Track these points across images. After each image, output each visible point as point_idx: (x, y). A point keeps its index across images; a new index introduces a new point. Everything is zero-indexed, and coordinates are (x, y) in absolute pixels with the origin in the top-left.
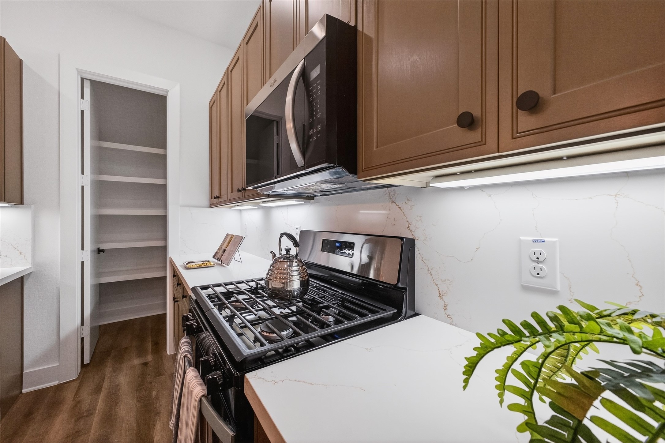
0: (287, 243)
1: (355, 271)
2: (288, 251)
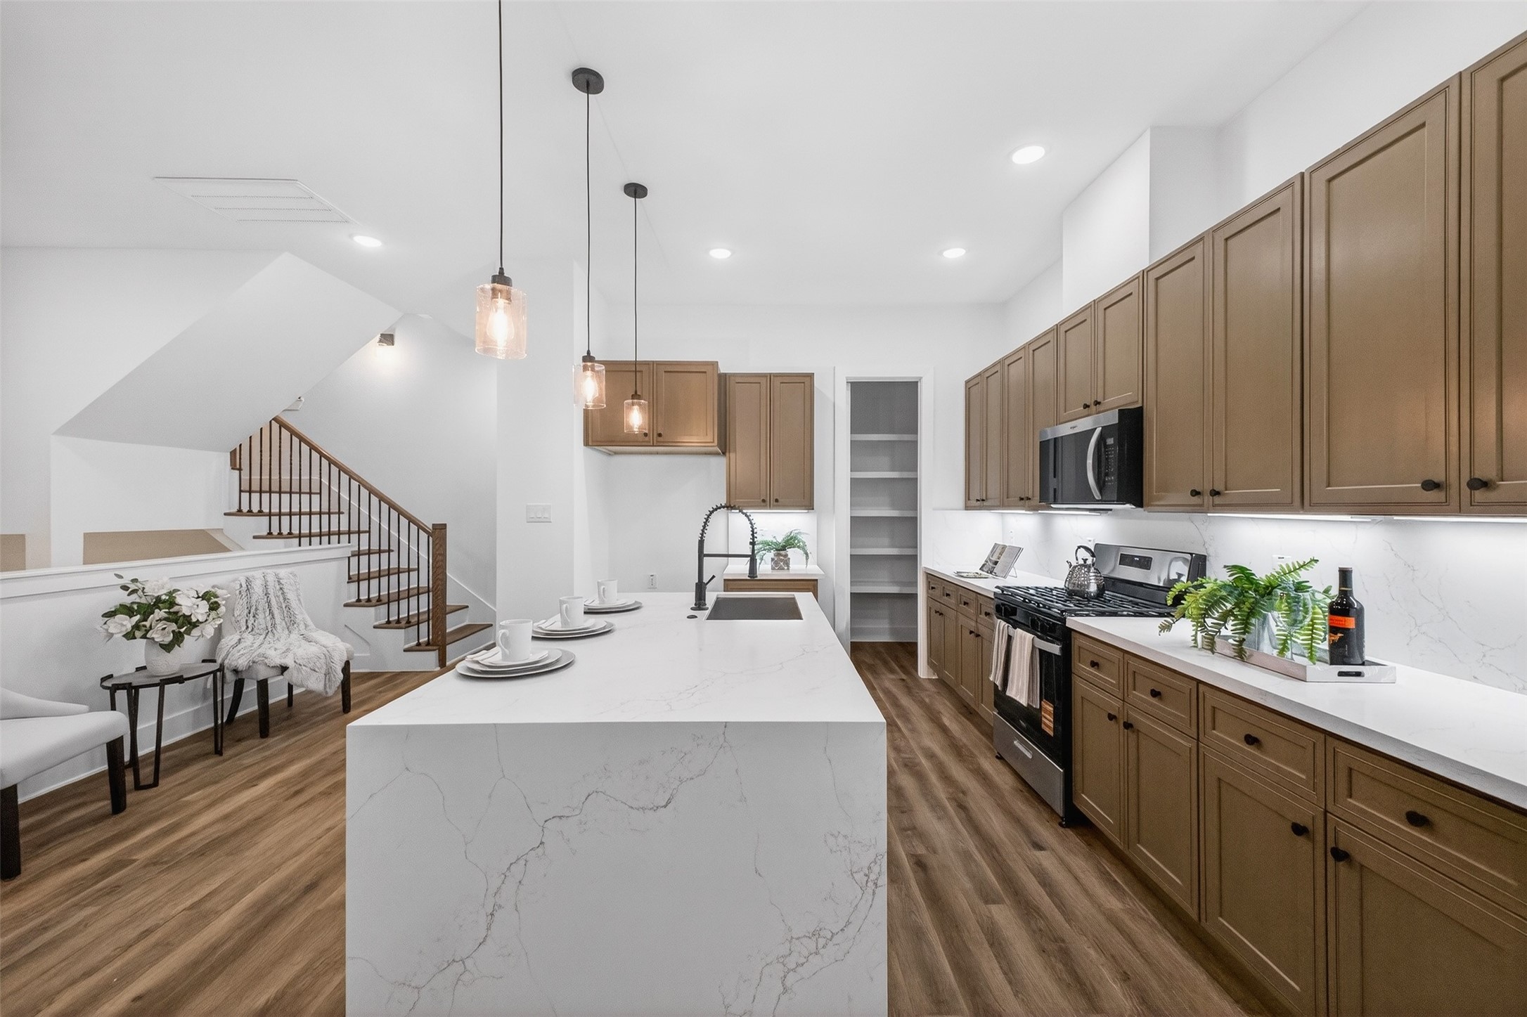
0: (1083, 554)
1: (1161, 584)
2: (1085, 560)
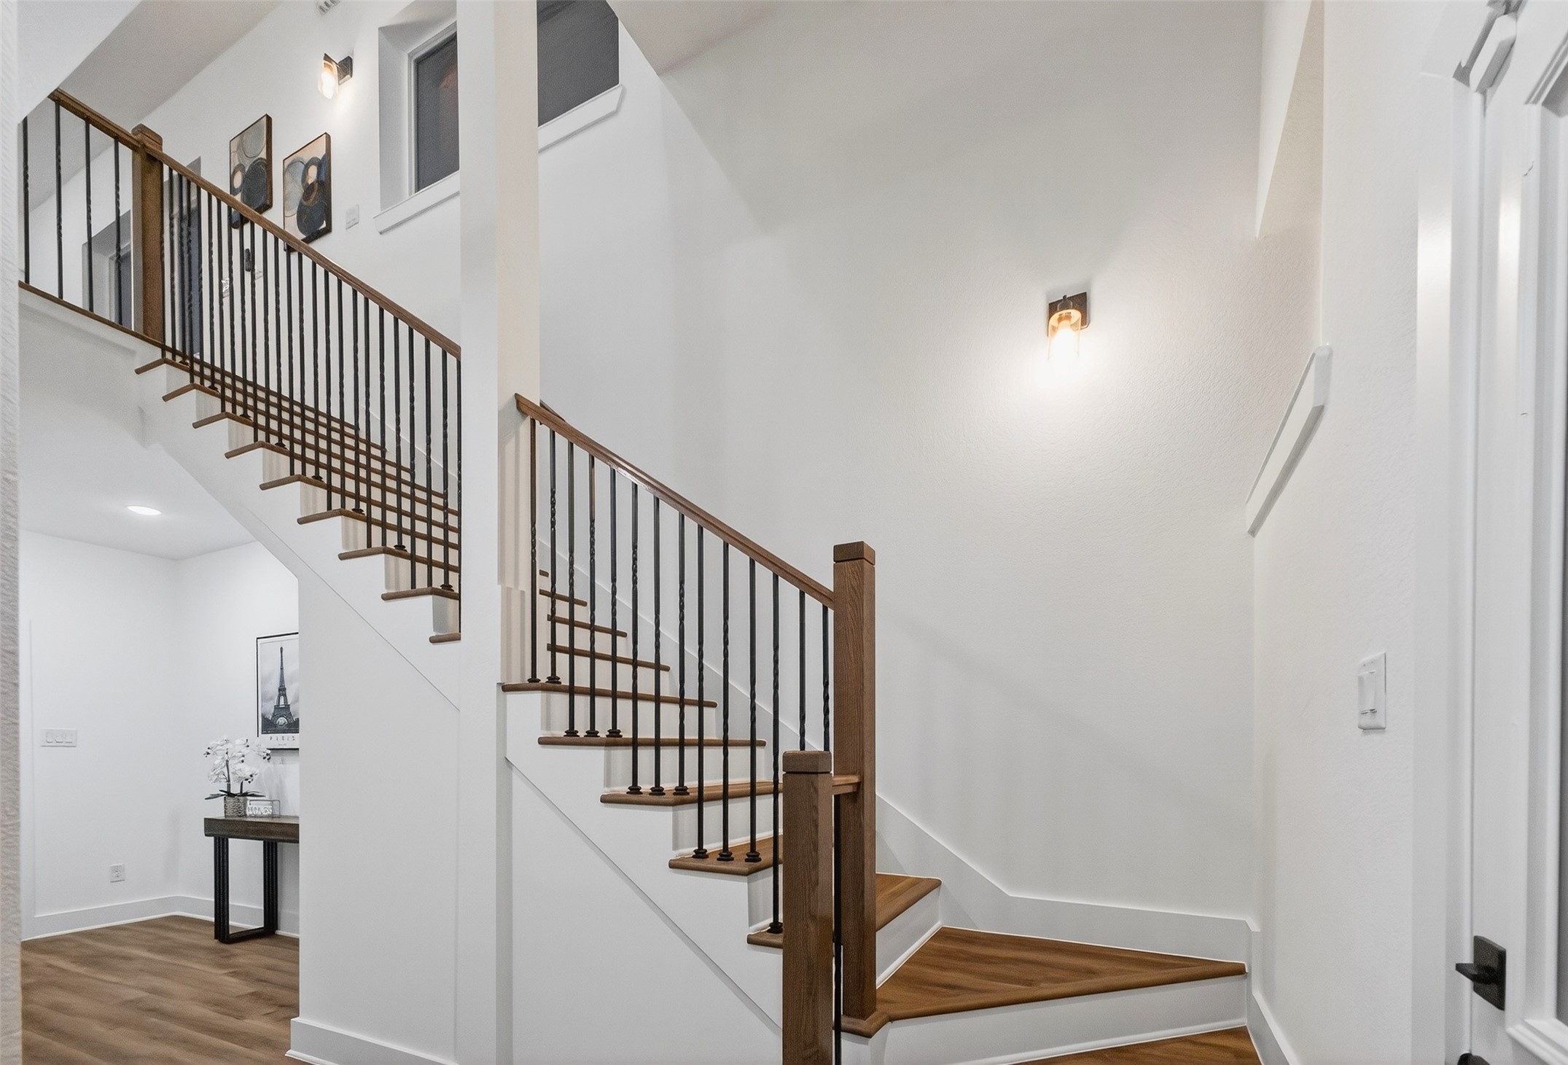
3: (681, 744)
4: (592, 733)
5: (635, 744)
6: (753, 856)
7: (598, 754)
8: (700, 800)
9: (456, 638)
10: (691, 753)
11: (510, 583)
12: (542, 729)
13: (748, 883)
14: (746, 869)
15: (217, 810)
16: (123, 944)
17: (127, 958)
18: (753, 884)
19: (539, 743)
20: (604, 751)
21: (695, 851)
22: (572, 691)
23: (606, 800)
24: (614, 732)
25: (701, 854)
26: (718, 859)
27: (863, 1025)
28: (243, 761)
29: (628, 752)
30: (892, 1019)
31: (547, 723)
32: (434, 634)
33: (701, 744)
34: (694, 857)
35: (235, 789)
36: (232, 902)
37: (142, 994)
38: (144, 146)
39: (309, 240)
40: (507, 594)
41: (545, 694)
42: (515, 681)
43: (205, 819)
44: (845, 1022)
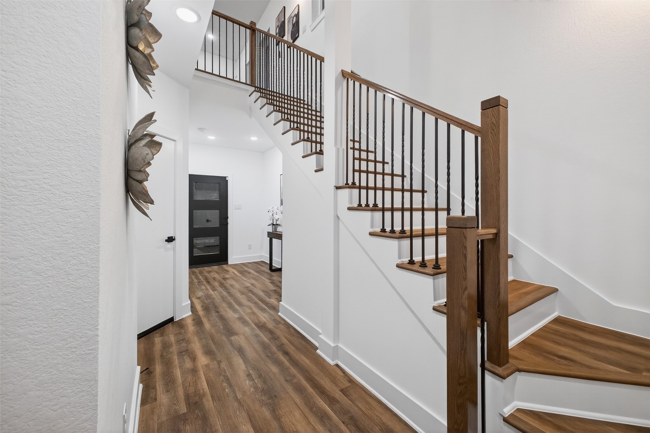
3: (403, 210)
4: (367, 205)
5: (383, 210)
6: (437, 266)
7: (368, 214)
8: (411, 237)
9: (322, 170)
10: (407, 214)
11: (339, 146)
12: (349, 204)
13: (433, 280)
14: (432, 273)
15: (270, 229)
16: (249, 268)
17: (249, 273)
18: (436, 281)
19: (348, 209)
20: (370, 213)
21: (409, 260)
22: (360, 188)
23: (371, 234)
24: (375, 205)
25: (411, 262)
26: (420, 266)
27: (499, 370)
28: (276, 214)
29: (381, 213)
30: (520, 371)
31: (351, 201)
32: (316, 169)
33: (411, 210)
34: (408, 263)
35: (275, 223)
36: (273, 258)
37: (249, 285)
38: (252, 27)
39: (294, 42)
40: (338, 150)
41: (350, 190)
42: (341, 184)
43: (268, 232)
44: (487, 365)
